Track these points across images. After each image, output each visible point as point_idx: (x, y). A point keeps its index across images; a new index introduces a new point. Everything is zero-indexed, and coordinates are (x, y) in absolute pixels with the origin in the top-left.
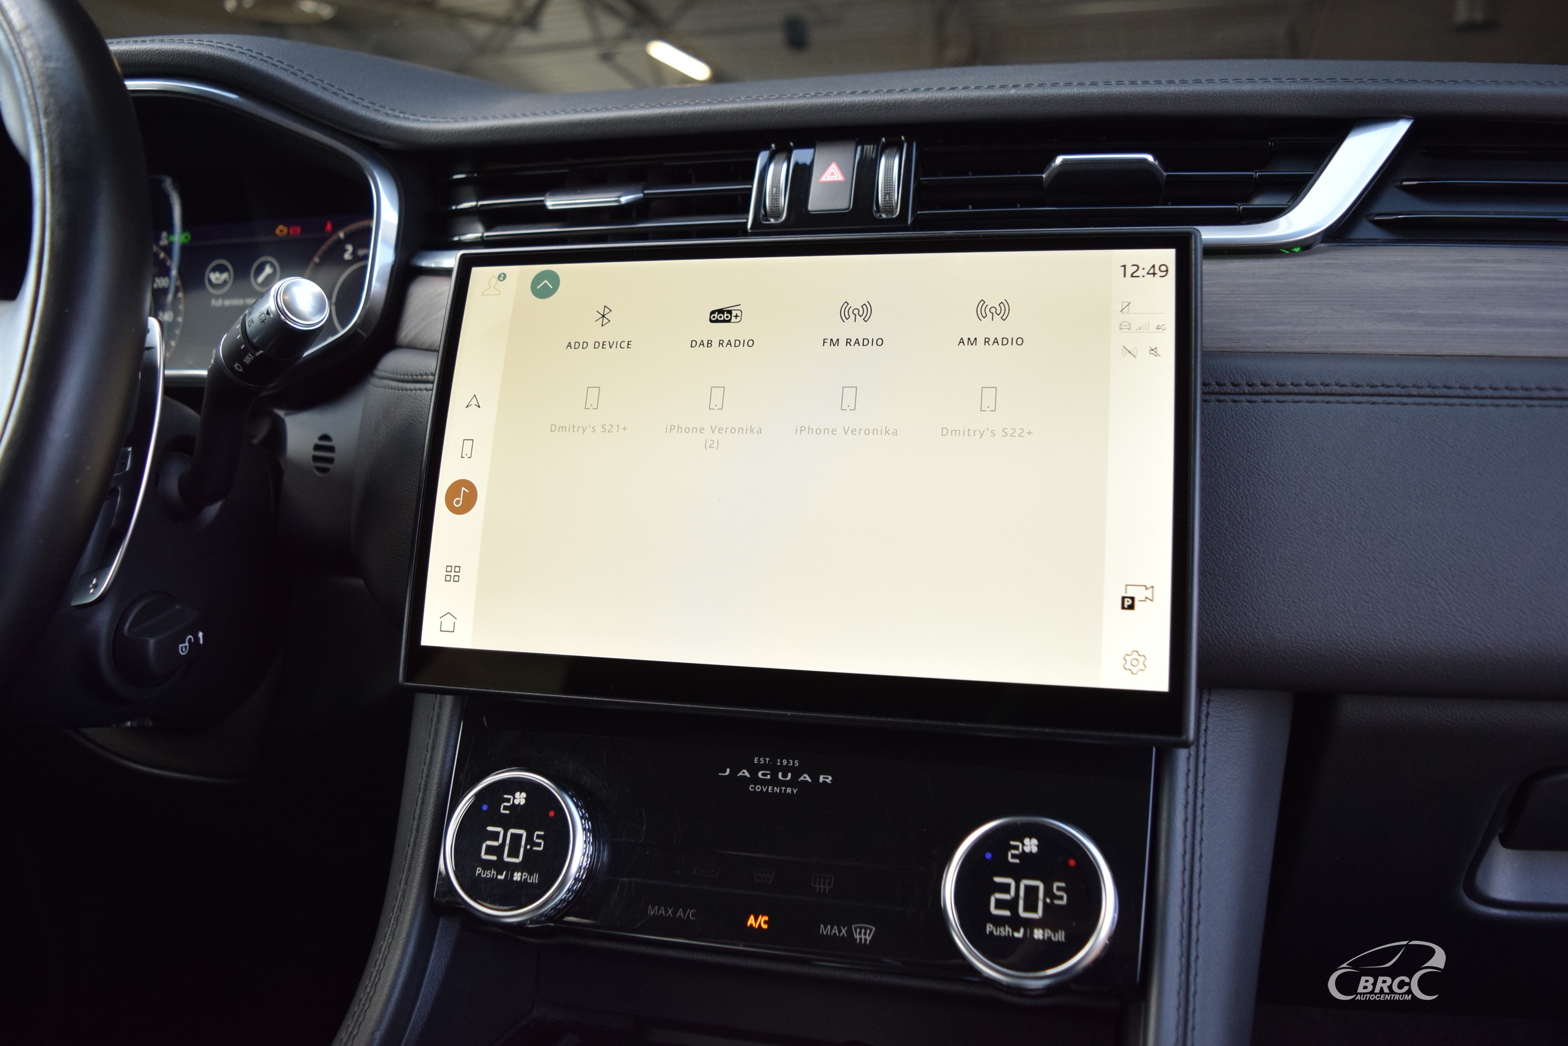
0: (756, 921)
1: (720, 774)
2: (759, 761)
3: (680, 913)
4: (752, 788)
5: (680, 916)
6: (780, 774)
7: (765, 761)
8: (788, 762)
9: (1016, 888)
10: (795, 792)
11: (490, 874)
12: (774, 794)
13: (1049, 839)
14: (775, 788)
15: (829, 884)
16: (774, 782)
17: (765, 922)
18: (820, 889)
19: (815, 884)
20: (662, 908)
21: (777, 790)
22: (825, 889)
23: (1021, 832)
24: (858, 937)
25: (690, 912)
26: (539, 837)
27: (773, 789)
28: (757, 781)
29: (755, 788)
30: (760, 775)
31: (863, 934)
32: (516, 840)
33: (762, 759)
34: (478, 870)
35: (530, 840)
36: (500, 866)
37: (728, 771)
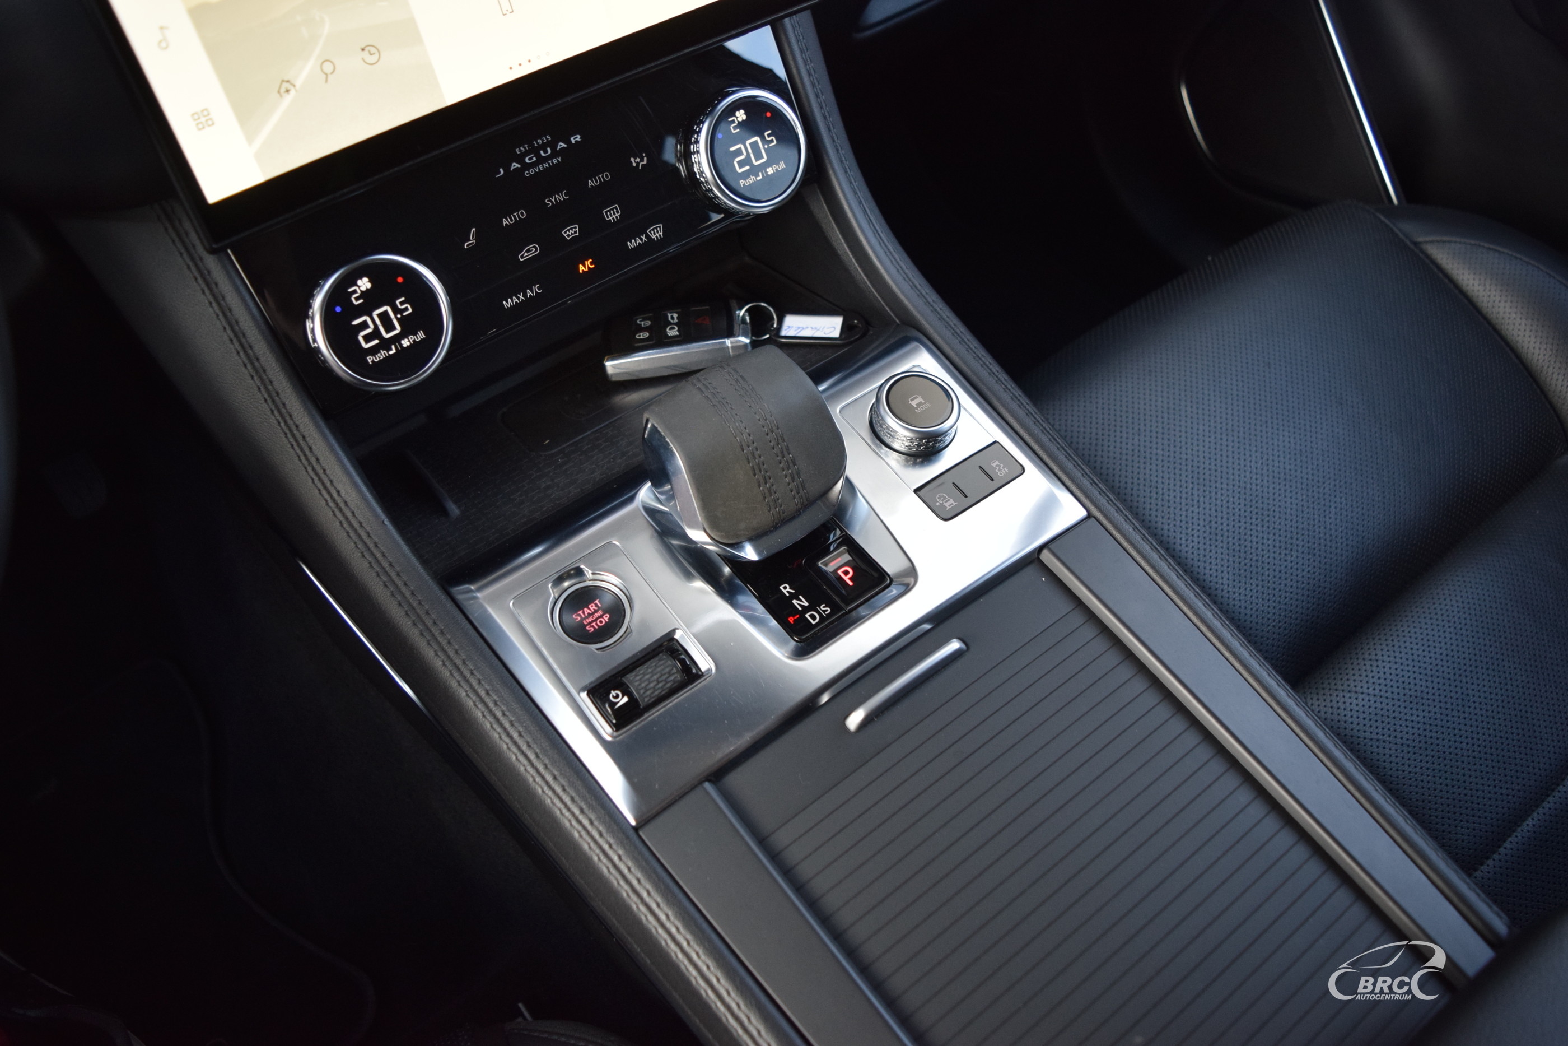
0: (584, 266)
1: (497, 176)
2: (520, 150)
3: (529, 293)
4: (527, 174)
5: (530, 295)
6: (542, 152)
7: (525, 148)
8: (543, 140)
9: (745, 148)
10: (560, 160)
11: (382, 355)
12: (545, 170)
13: (748, 105)
15: (618, 212)
16: (541, 160)
17: (591, 263)
18: (613, 219)
19: (608, 217)
20: (514, 297)
21: (546, 165)
22: (617, 217)
24: (654, 237)
25: (536, 288)
26: (402, 303)
27: (543, 166)
28: (527, 167)
29: (529, 173)
30: (527, 161)
31: (657, 233)
32: (384, 317)
33: (521, 148)
34: (370, 359)
35: (396, 310)
36: (385, 344)
37: (501, 170)
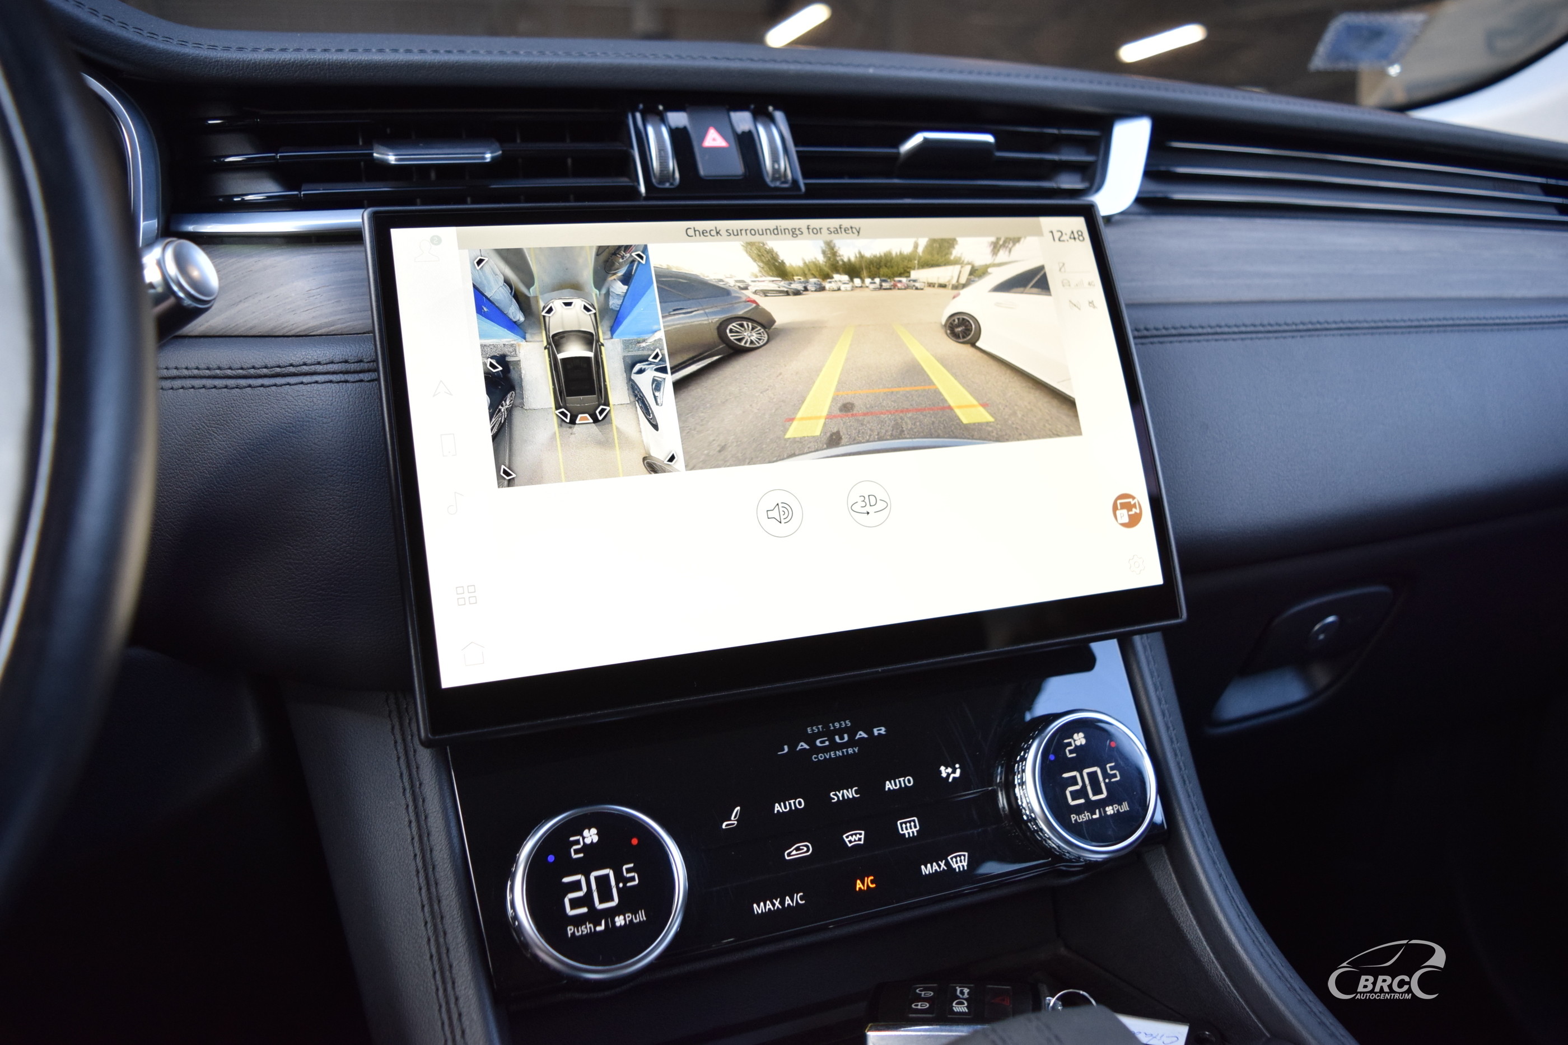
0: (863, 883)
1: (779, 753)
2: (813, 730)
3: (788, 901)
4: (815, 758)
5: (789, 905)
6: (837, 738)
7: (818, 728)
8: (841, 725)
9: (1081, 778)
10: (856, 750)
11: (586, 929)
12: (838, 758)
14: (837, 752)
15: (915, 827)
16: (834, 746)
17: (872, 882)
18: (909, 833)
19: (902, 830)
20: (768, 902)
21: (839, 753)
22: (913, 832)
24: (955, 866)
25: (797, 896)
27: (835, 753)
28: (817, 750)
29: (817, 758)
31: (959, 862)
32: (603, 882)
33: (814, 728)
34: (570, 930)
35: (619, 877)
36: (595, 916)
37: (786, 748)
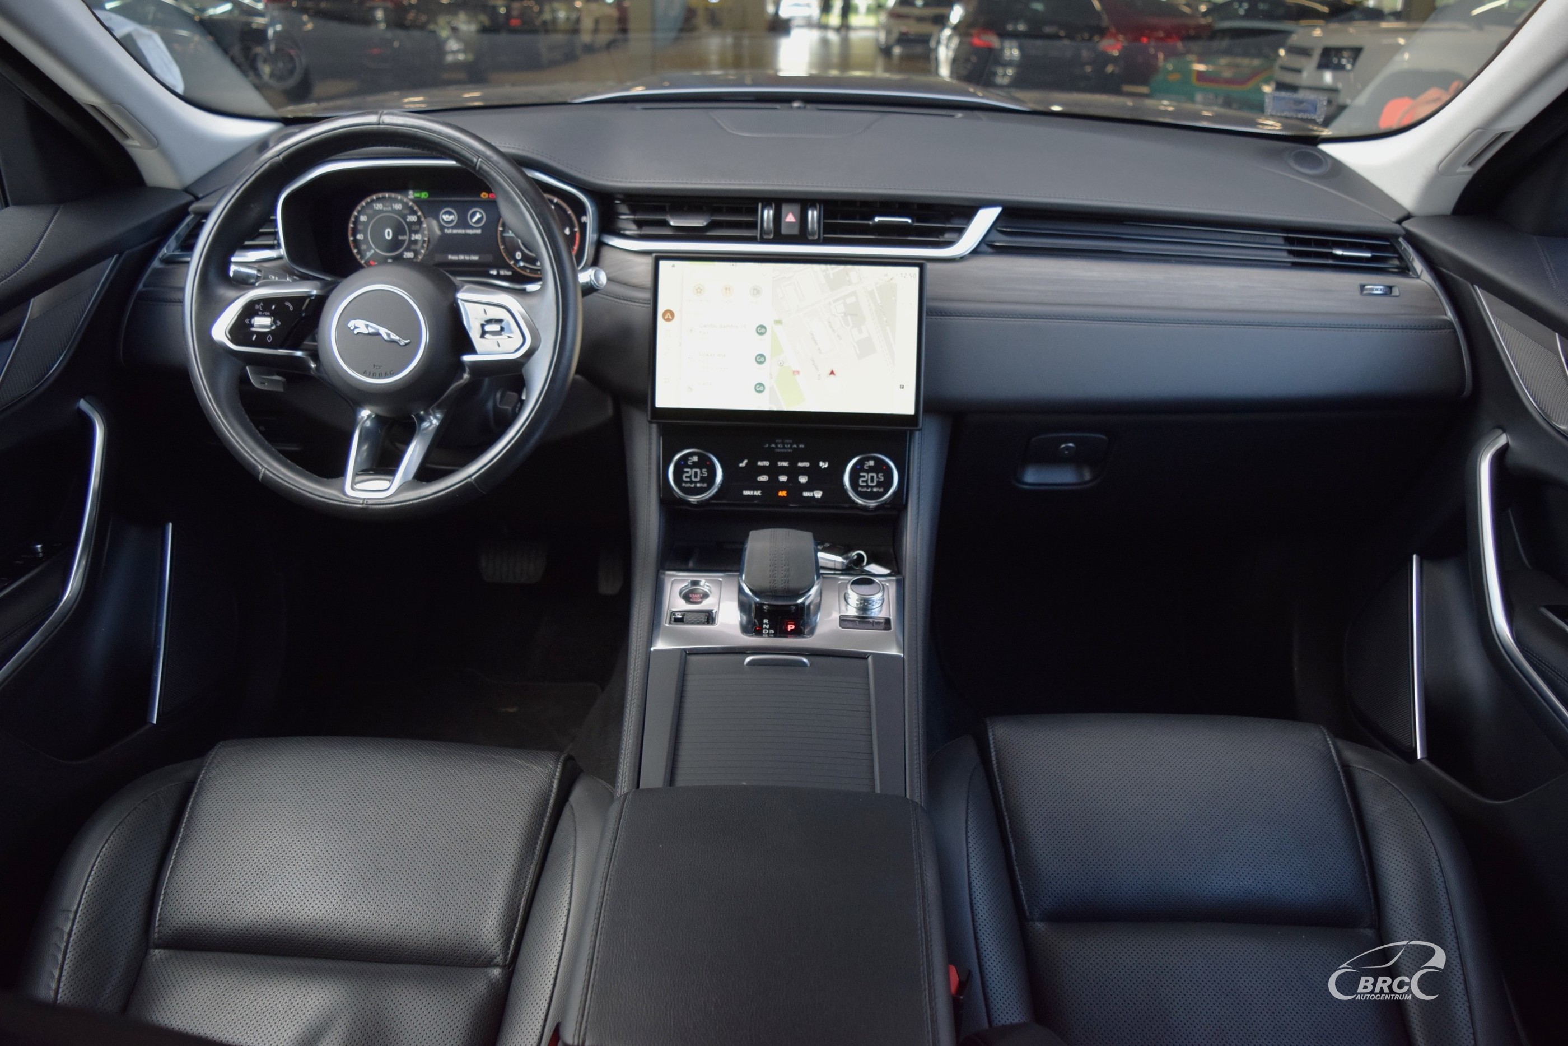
0: (782, 494)
1: (765, 446)
2: (778, 441)
6: (786, 445)
8: (789, 441)
9: (867, 476)
10: (791, 450)
11: (688, 485)
13: (878, 461)
16: (784, 448)
19: (800, 480)
21: (785, 450)
22: (804, 481)
23: (868, 459)
28: (777, 448)
30: (779, 445)
31: (818, 494)
32: (696, 473)
34: (684, 484)
35: (701, 472)
36: (691, 482)
